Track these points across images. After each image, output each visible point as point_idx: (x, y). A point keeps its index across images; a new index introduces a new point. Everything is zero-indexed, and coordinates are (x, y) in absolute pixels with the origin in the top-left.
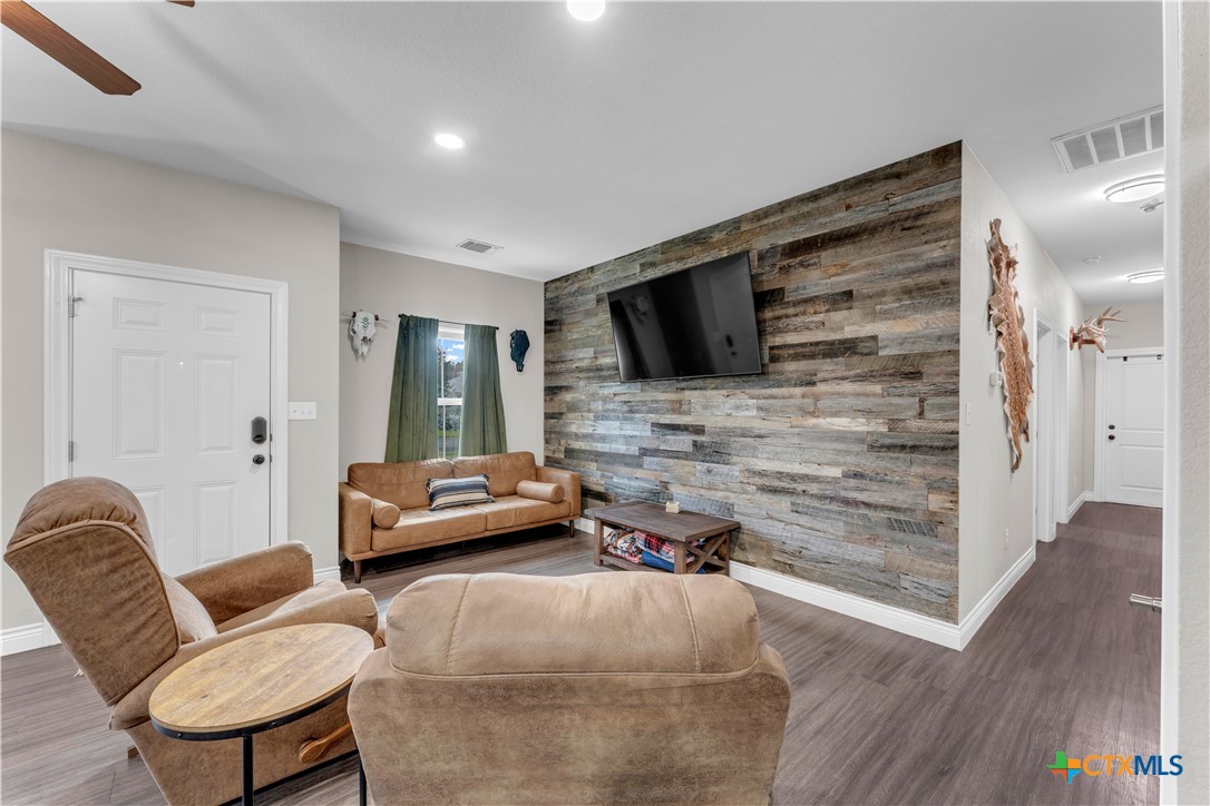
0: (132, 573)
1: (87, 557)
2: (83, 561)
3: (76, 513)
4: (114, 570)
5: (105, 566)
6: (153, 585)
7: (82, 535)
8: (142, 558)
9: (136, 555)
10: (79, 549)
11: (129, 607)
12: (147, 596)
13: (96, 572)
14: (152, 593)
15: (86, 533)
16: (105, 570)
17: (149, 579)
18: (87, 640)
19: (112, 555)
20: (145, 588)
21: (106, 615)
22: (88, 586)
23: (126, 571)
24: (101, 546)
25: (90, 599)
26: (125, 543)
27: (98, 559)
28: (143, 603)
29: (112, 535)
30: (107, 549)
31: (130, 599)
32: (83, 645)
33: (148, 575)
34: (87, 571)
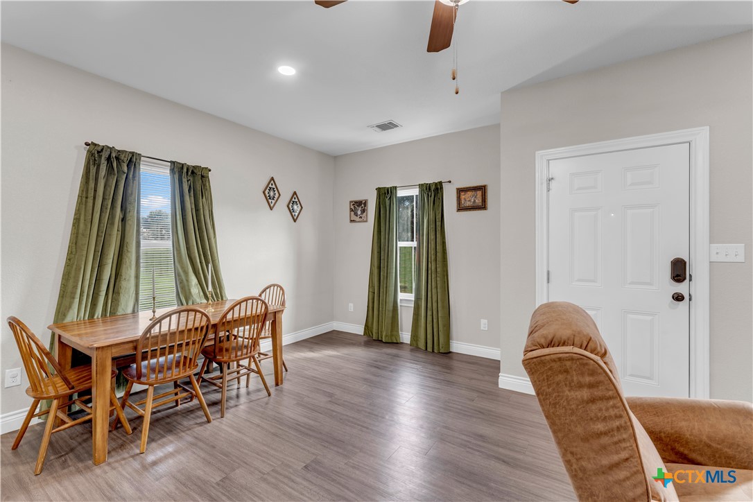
0: (607, 409)
1: (573, 381)
2: (570, 384)
3: (564, 337)
4: (593, 400)
5: (585, 394)
6: (625, 428)
7: (569, 360)
8: (615, 398)
9: (611, 393)
10: (567, 371)
11: (605, 440)
12: (620, 437)
13: (579, 397)
14: (625, 436)
15: (572, 359)
16: (585, 398)
17: (622, 422)
18: (572, 453)
19: (591, 386)
20: (618, 429)
21: (585, 439)
22: (573, 406)
23: (602, 405)
24: (582, 374)
25: (574, 418)
26: (602, 378)
27: (580, 386)
28: (616, 443)
29: (591, 367)
30: (588, 379)
31: (606, 433)
32: (569, 456)
33: (621, 416)
34: (572, 393)
